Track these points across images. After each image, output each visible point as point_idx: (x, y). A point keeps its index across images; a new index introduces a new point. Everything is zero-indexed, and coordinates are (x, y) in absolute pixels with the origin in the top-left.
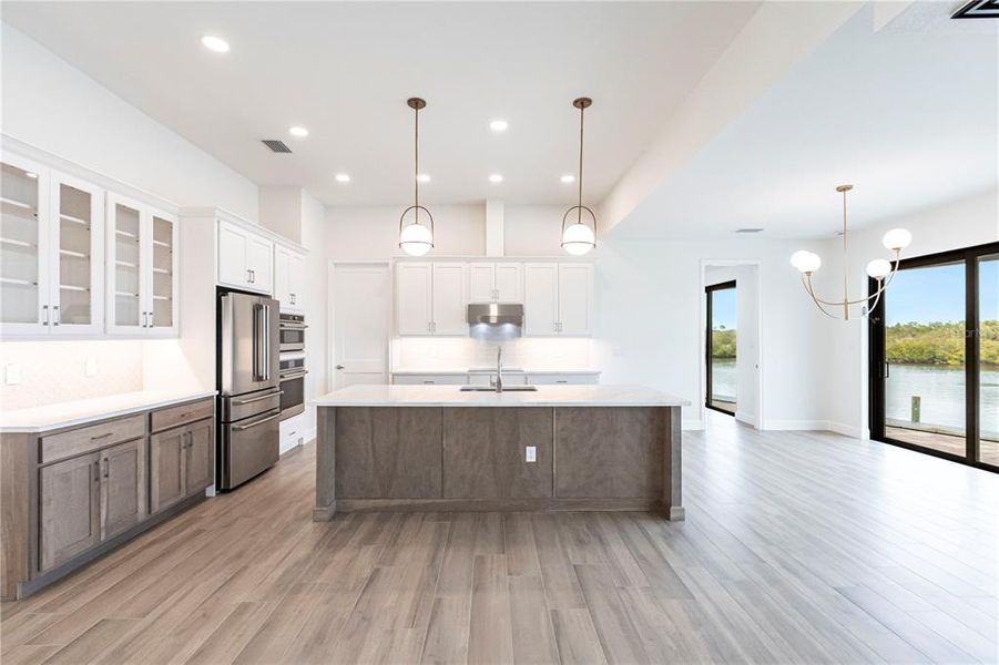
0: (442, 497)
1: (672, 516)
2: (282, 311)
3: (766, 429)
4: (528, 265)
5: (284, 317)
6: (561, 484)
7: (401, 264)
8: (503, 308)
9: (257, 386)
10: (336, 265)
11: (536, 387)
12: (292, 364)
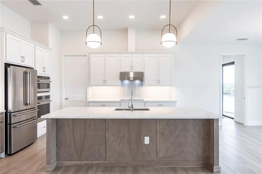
0: (106, 160)
1: (214, 170)
2: (38, 75)
3: (248, 125)
4: (146, 55)
5: (39, 77)
6: (161, 154)
7: (92, 56)
8: (135, 73)
9: (25, 107)
10: (65, 56)
11: (149, 108)
12: (44, 98)
